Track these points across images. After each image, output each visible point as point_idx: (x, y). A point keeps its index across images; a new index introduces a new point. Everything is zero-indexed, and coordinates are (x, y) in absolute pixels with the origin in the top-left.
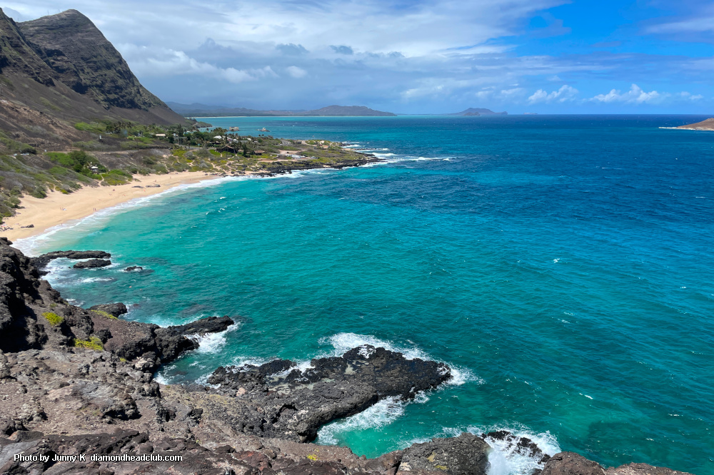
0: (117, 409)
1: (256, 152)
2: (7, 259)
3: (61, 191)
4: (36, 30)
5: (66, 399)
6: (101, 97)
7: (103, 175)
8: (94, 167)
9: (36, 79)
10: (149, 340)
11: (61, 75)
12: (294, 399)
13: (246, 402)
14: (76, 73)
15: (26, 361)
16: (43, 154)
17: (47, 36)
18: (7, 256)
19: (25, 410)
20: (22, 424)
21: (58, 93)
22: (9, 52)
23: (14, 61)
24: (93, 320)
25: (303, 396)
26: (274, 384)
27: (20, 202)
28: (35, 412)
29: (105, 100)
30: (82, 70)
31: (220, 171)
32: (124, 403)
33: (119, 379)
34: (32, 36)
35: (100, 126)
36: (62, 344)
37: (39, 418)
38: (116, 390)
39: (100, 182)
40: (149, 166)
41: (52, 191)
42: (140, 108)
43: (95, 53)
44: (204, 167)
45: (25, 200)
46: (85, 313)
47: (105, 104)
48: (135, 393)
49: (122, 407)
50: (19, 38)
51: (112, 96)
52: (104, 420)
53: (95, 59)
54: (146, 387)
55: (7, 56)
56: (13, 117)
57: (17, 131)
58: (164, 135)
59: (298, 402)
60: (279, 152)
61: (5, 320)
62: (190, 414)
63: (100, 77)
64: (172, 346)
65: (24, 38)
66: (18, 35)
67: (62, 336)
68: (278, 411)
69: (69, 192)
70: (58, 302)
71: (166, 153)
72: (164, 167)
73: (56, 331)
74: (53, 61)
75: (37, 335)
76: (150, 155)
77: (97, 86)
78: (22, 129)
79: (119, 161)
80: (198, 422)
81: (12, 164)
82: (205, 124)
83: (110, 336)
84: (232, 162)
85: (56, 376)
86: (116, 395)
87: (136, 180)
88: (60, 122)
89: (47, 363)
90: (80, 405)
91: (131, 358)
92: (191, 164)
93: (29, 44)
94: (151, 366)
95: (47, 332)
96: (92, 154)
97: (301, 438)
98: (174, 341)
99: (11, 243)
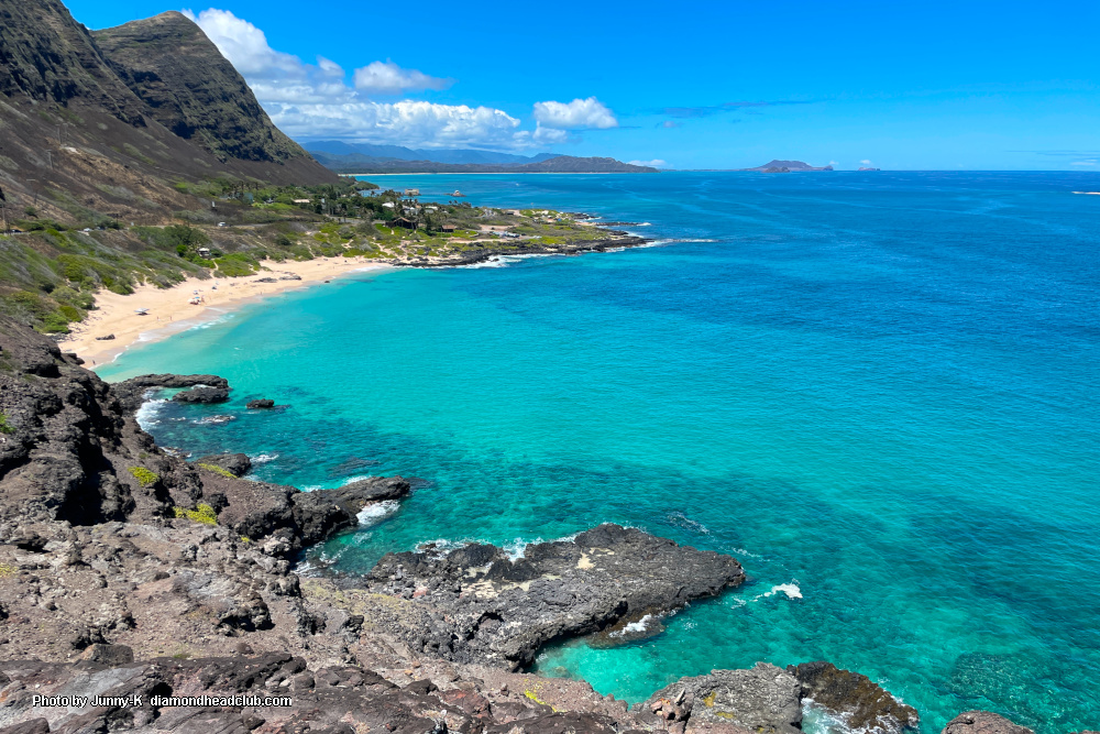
0: (240, 614)
1: (445, 227)
2: (77, 385)
3: (156, 284)
4: (119, 43)
5: (164, 598)
6: (214, 144)
7: (217, 262)
8: (203, 249)
9: (118, 115)
10: (284, 511)
11: (155, 110)
12: (500, 605)
13: (428, 607)
14: (177, 108)
15: (105, 540)
16: (129, 230)
17: (135, 51)
18: (77, 380)
19: (105, 612)
20: (100, 634)
21: (151, 137)
22: (78, 75)
23: (87, 89)
24: (202, 479)
25: (513, 599)
26: (471, 581)
27: (94, 301)
28: (120, 616)
29: (221, 149)
30: (187, 103)
31: (391, 256)
32: (250, 604)
33: (242, 570)
34: (112, 51)
35: (214, 187)
36: (156, 514)
37: (125, 625)
38: (238, 586)
39: (212, 271)
40: (285, 247)
41: (142, 284)
42: (271, 160)
43: (206, 78)
44: (366, 250)
45: (104, 298)
46: (191, 468)
47: (220, 155)
48: (266, 590)
49: (247, 611)
50: (93, 55)
51: (230, 143)
52: (220, 630)
53: (206, 86)
54: (282, 582)
55: (77, 81)
56: (85, 173)
57: (92, 192)
58: (307, 201)
59: (505, 609)
60: (480, 229)
61: (74, 477)
62: (347, 624)
63: (214, 113)
64: (317, 521)
65: (100, 54)
66: (92, 49)
67: (157, 502)
68: (475, 622)
69: (168, 286)
70: (150, 451)
71: (310, 228)
72: (308, 250)
73: (147, 494)
74: (144, 89)
75: (120, 500)
76: (287, 231)
77: (208, 127)
78: (98, 191)
79: (240, 240)
80: (358, 637)
81: (84, 245)
82: (368, 184)
83: (227, 504)
84: (408, 242)
85: (149, 563)
86: (238, 592)
87: (265, 268)
88: (155, 181)
89: (135, 541)
90: (185, 606)
91: (256, 537)
92: (347, 246)
93: (108, 63)
94: (287, 549)
95: (135, 495)
96: (201, 229)
97: (511, 664)
98: (320, 513)
99: (82, 362)
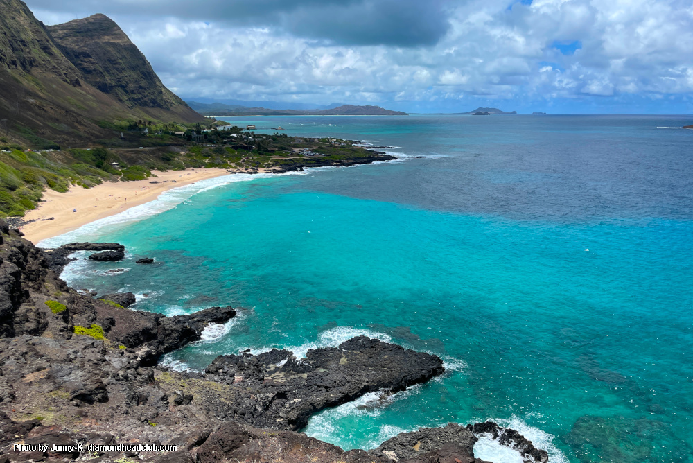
1: (269, 149)
3: (82, 185)
4: (65, 33)
5: (40, 382)
7: (123, 171)
8: (114, 163)
9: (63, 79)
10: (153, 329)
13: (241, 390)
14: (102, 74)
17: (75, 39)
21: (84, 93)
23: (43, 63)
25: (297, 384)
26: (271, 373)
28: (7, 393)
29: (130, 100)
30: (108, 71)
31: (235, 168)
32: (94, 386)
33: (96, 365)
34: (61, 39)
36: (61, 331)
38: (89, 375)
39: (120, 177)
40: (167, 162)
41: (74, 186)
42: (162, 107)
43: (120, 56)
44: (219, 164)
45: (47, 194)
46: (89, 302)
47: (129, 104)
48: (110, 378)
49: (91, 391)
50: (48, 41)
51: (136, 96)
52: (71, 402)
53: (120, 61)
54: (121, 373)
56: (40, 116)
57: (43, 128)
58: (182, 133)
59: (290, 391)
60: (292, 150)
61: (4, 307)
63: (125, 78)
64: (175, 335)
65: (53, 41)
66: (47, 37)
67: (63, 323)
68: (270, 399)
69: (90, 186)
70: (64, 291)
71: (183, 150)
72: (182, 164)
73: (57, 318)
74: (80, 62)
75: (38, 322)
76: (167, 152)
77: (121, 86)
78: (48, 127)
79: (139, 158)
81: (38, 160)
82: (223, 122)
84: (246, 159)
86: (88, 379)
89: (38, 348)
90: (51, 388)
91: (133, 346)
92: (207, 161)
95: (49, 320)
96: (112, 151)
97: (292, 426)
98: (177, 331)
